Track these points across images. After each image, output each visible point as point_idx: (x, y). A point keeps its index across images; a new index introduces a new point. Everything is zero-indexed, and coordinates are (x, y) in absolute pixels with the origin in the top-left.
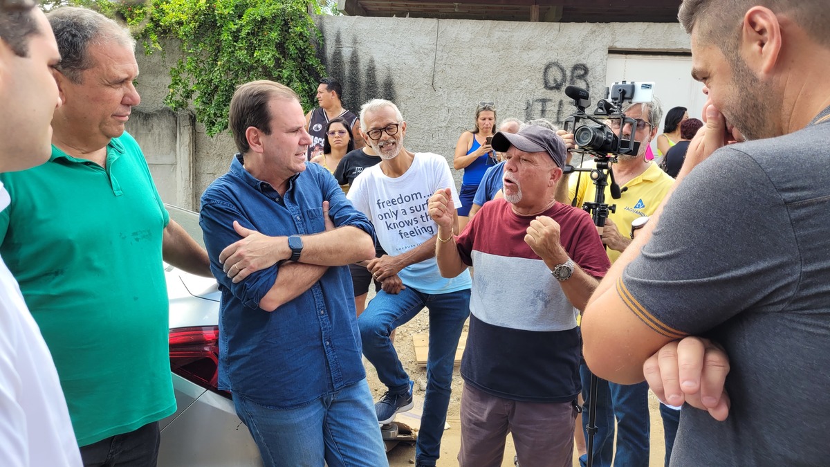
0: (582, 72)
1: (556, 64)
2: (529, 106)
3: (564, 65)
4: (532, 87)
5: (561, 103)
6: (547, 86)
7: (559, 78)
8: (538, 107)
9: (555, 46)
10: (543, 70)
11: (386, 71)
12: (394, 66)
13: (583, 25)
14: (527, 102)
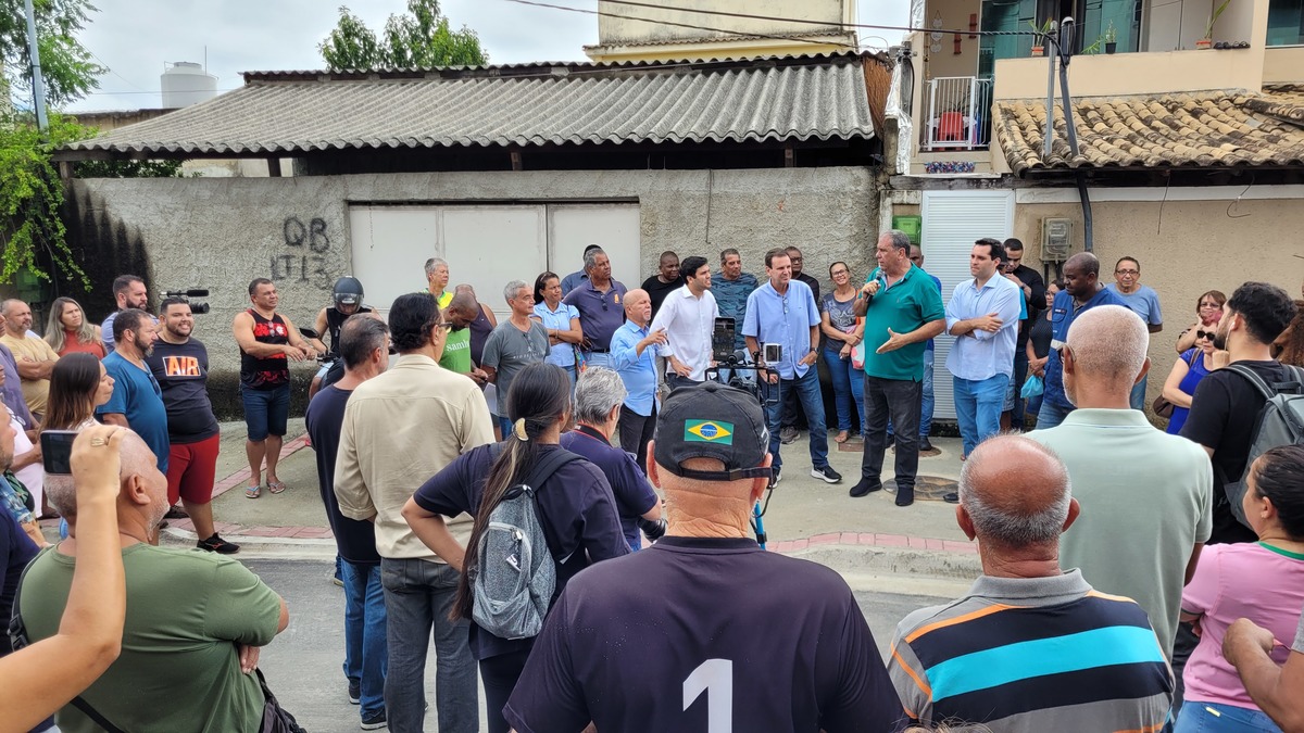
1: (295, 219)
2: (273, 264)
3: (302, 220)
4: (274, 243)
5: (304, 259)
6: (288, 243)
7: (299, 233)
8: (283, 263)
9: (291, 200)
10: (283, 226)
11: (135, 233)
12: (142, 226)
13: (315, 178)
14: (272, 260)
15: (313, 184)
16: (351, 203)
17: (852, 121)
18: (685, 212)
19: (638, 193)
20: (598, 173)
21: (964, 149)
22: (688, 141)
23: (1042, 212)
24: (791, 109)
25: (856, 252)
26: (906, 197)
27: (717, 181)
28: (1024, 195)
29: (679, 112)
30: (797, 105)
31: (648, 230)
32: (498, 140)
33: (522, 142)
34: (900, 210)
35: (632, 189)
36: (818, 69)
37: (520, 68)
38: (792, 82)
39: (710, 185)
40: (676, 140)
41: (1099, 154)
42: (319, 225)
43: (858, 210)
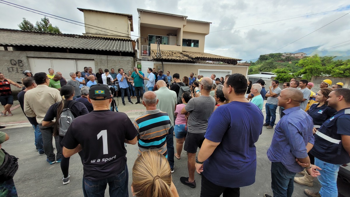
0: (21, 61)
1: (13, 60)
2: (8, 69)
3: (15, 60)
4: (8, 65)
5: (17, 68)
6: (12, 64)
7: (15, 63)
8: (11, 69)
9: (11, 56)
10: (10, 61)
13: (18, 51)
14: (8, 68)
15: (18, 53)
16: (28, 57)
17: (130, 50)
18: (103, 62)
19: (94, 58)
20: (86, 55)
21: (147, 56)
22: (102, 50)
23: (157, 65)
24: (120, 47)
25: (132, 70)
26: (139, 62)
27: (108, 57)
28: (155, 62)
29: (101, 45)
30: (121, 46)
31: (96, 65)
32: (63, 47)
33: (69, 48)
34: (138, 64)
35: (92, 58)
36: (125, 42)
37: (68, 34)
38: (120, 43)
39: (107, 58)
40: (100, 50)
41: (164, 57)
42: (20, 61)
43: (132, 63)
